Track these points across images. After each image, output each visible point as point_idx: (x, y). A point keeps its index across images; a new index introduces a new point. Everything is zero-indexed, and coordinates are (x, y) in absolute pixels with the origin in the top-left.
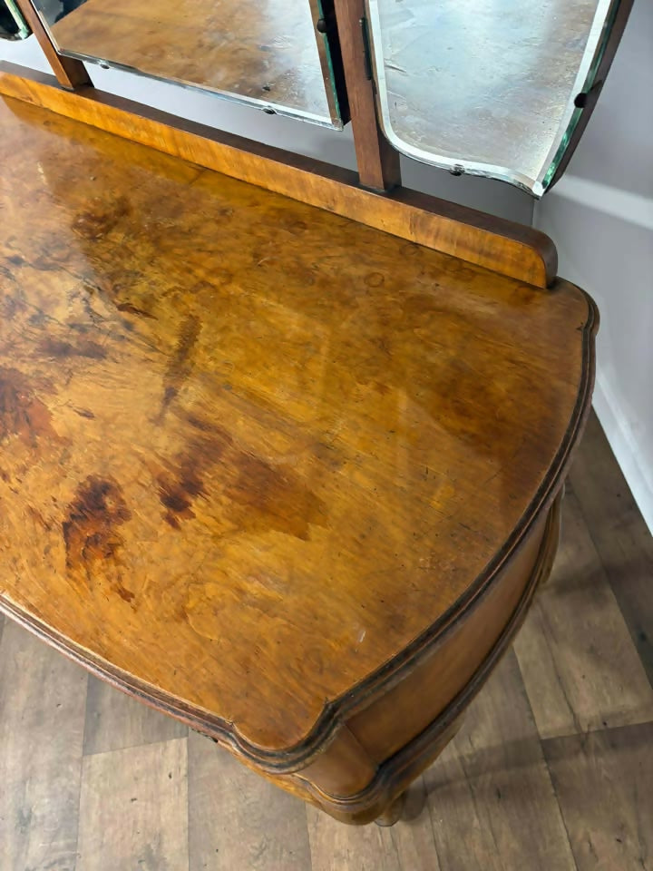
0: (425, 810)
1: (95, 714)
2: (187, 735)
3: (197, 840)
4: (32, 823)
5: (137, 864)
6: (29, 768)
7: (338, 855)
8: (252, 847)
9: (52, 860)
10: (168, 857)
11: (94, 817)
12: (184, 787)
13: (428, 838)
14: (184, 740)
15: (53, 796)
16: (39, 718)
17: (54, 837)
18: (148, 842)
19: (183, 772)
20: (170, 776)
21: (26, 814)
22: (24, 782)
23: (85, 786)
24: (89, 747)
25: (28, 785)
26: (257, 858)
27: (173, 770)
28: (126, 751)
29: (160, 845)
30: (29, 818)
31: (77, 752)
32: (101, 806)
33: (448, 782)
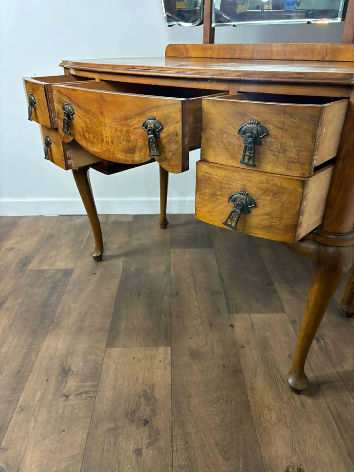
0: (320, 393)
1: (115, 332)
2: (171, 346)
3: (176, 391)
4: (70, 373)
5: (137, 398)
6: (72, 349)
7: (268, 407)
8: (212, 398)
9: (81, 391)
10: (158, 397)
11: (111, 374)
12: (169, 367)
13: (324, 406)
14: (169, 348)
15: (86, 362)
16: (80, 330)
17: (84, 381)
18: (145, 389)
19: (168, 360)
20: (160, 362)
21: (66, 369)
22: (68, 355)
23: (106, 360)
24: (110, 344)
25: (70, 356)
26: (216, 403)
27: (162, 360)
28: (133, 348)
29: (153, 390)
30: (69, 371)
31: (103, 345)
32: (116, 369)
33: (332, 382)
